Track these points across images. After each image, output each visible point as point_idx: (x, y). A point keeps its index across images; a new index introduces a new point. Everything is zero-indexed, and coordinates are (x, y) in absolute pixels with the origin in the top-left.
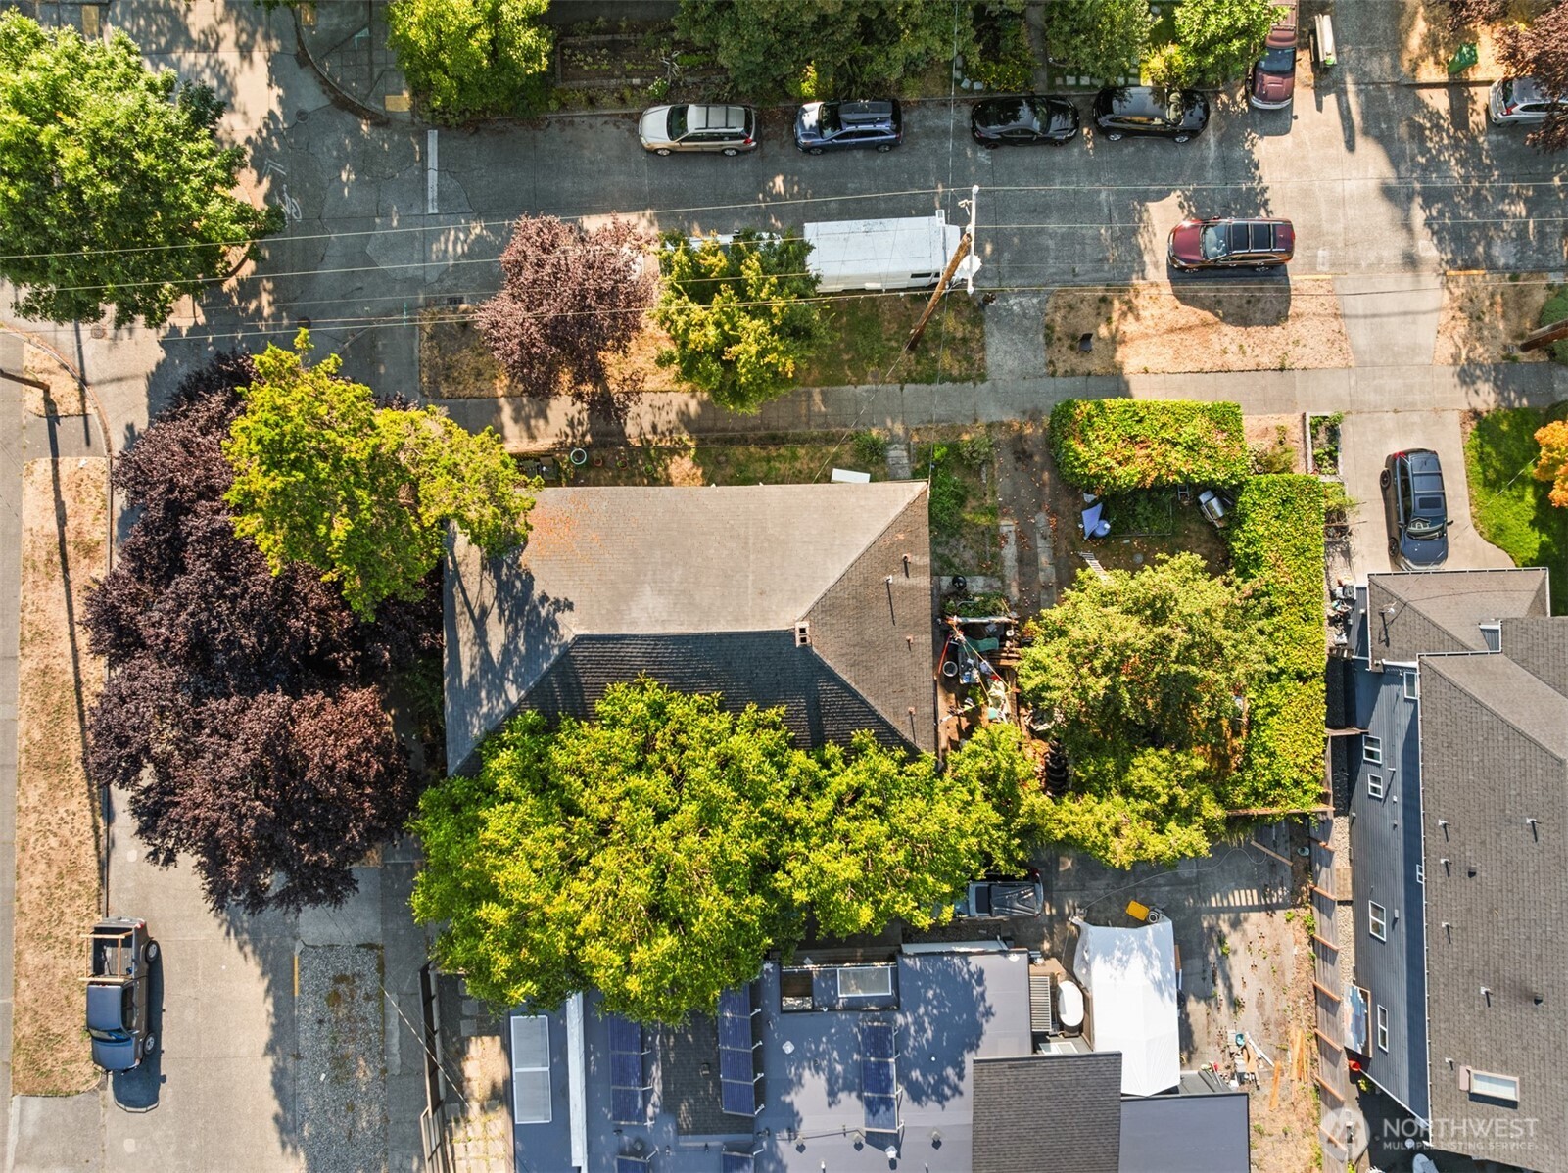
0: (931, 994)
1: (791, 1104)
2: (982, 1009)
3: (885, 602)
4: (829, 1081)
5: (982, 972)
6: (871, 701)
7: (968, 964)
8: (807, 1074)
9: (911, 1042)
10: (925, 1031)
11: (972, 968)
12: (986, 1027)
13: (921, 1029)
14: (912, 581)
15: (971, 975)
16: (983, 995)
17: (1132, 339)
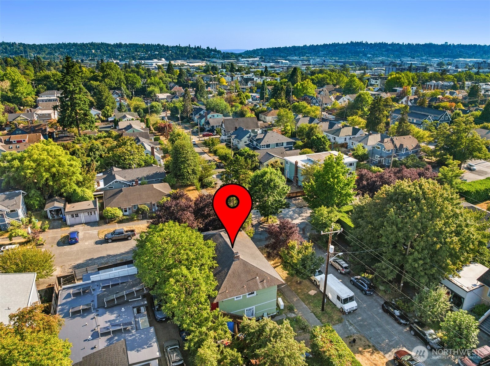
0: (143, 336)
1: (105, 314)
2: (139, 349)
3: (252, 278)
4: (114, 320)
5: (152, 346)
6: (226, 279)
7: (154, 343)
8: (115, 315)
9: (127, 335)
10: (131, 337)
11: (153, 344)
12: (133, 351)
13: (131, 336)
14: (259, 284)
15: (150, 344)
16: (145, 348)
17: (364, 356)
